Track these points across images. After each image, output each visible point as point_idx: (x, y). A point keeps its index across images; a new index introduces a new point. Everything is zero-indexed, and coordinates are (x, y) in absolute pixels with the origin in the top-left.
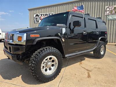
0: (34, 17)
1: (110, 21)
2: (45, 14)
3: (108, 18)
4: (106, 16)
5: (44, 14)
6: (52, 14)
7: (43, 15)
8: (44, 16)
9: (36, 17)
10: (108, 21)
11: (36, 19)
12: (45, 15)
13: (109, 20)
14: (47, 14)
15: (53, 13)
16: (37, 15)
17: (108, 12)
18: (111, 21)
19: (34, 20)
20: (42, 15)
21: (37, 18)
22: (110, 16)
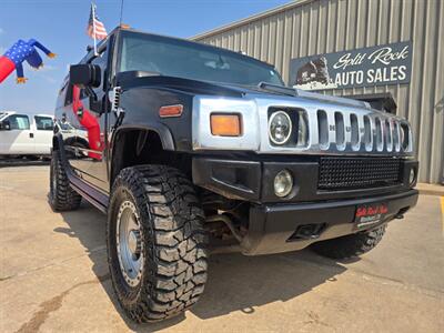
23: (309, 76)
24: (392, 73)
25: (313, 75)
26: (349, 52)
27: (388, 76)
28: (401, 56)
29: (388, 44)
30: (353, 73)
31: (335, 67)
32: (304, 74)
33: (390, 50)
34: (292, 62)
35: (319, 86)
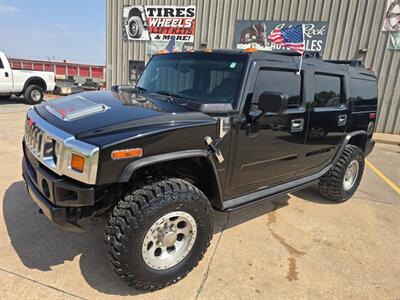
0: (123, 19)
1: (396, 56)
2: (163, 7)
4: (384, 36)
5: (160, 10)
6: (188, 11)
7: (155, 13)
8: (159, 15)
9: (133, 18)
10: (390, 53)
11: (131, 26)
12: (163, 12)
13: (392, 51)
14: (172, 10)
15: (191, 7)
16: (135, 12)
17: (394, 21)
19: (124, 27)
20: (151, 10)
21: (133, 22)
23: (251, 37)
24: (313, 45)
25: (254, 37)
26: (283, 22)
27: (310, 47)
28: (320, 32)
29: (312, 22)
32: (247, 36)
33: (313, 26)
34: (238, 23)
35: (259, 47)
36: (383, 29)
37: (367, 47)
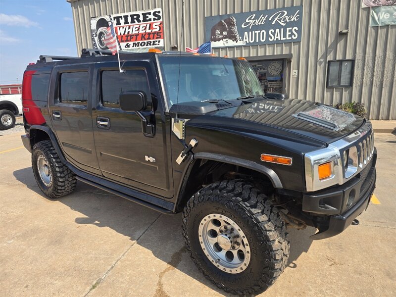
0: (92, 31)
1: (382, 33)
2: (129, 14)
3: (373, 18)
4: (365, 13)
5: (126, 17)
9: (100, 29)
10: (373, 31)
11: (100, 38)
12: (129, 19)
13: (376, 28)
14: (138, 16)
15: (157, 10)
16: (102, 23)
18: (384, 30)
19: (93, 40)
22: (383, 9)
24: (288, 33)
25: (225, 33)
26: (254, 13)
27: (285, 36)
28: (294, 18)
30: (257, 32)
31: (243, 26)
32: (218, 32)
33: (286, 13)
34: (206, 20)
35: (231, 43)
36: (363, 6)
37: (347, 27)
